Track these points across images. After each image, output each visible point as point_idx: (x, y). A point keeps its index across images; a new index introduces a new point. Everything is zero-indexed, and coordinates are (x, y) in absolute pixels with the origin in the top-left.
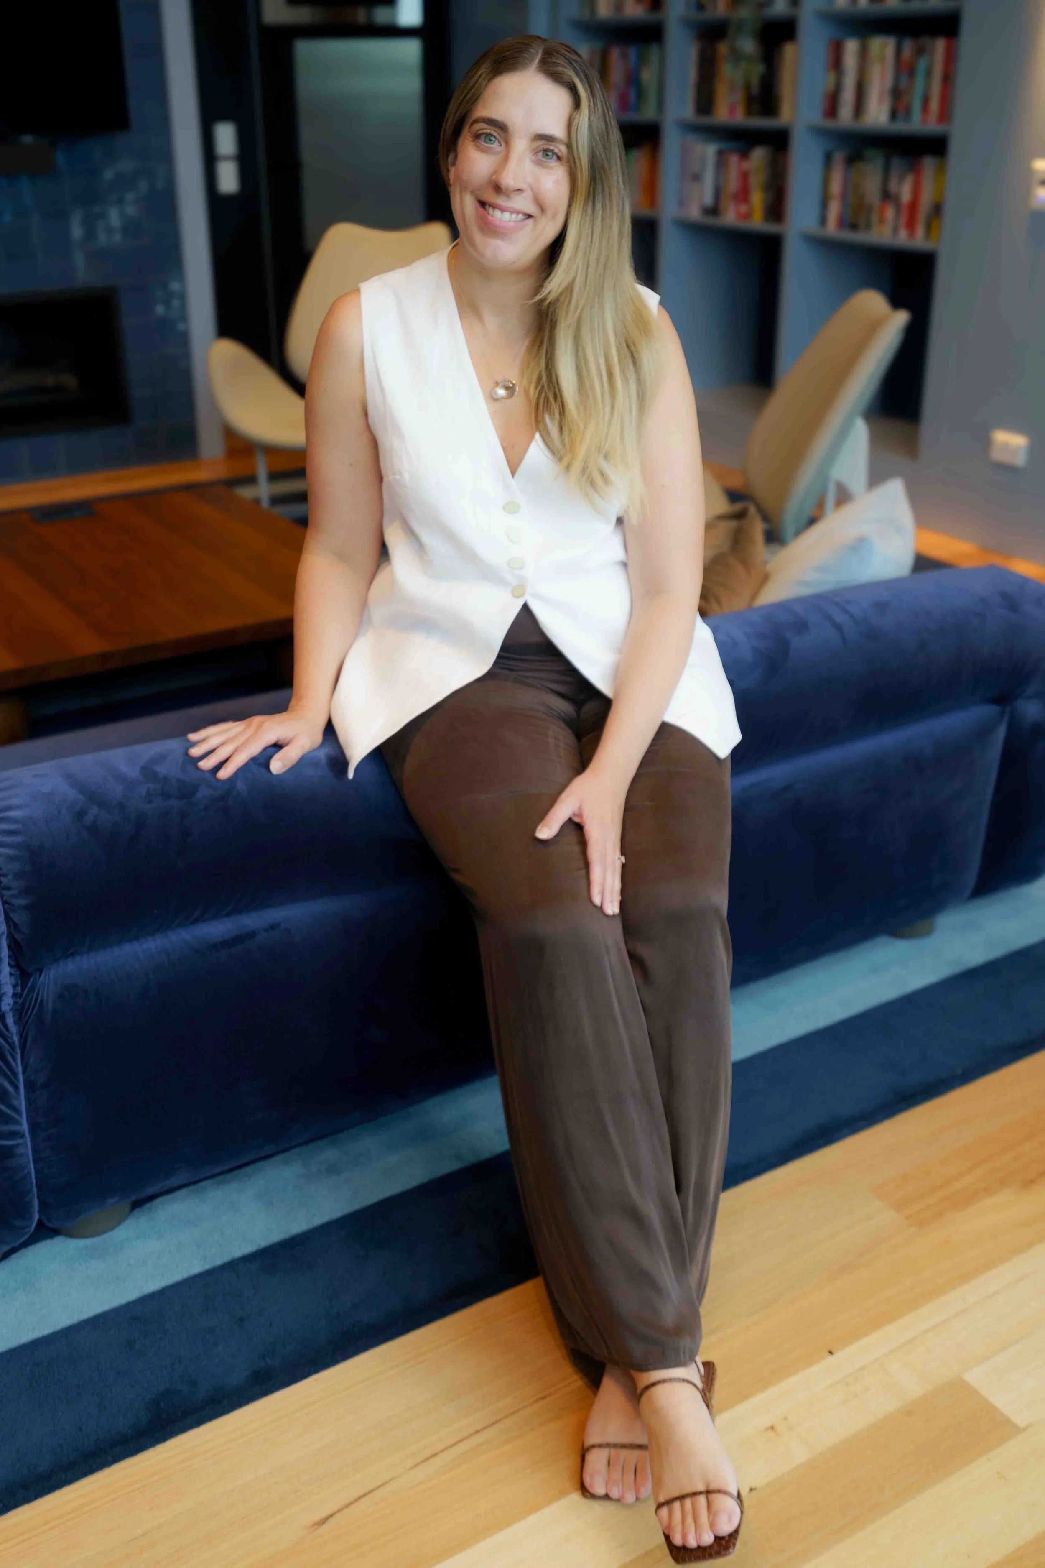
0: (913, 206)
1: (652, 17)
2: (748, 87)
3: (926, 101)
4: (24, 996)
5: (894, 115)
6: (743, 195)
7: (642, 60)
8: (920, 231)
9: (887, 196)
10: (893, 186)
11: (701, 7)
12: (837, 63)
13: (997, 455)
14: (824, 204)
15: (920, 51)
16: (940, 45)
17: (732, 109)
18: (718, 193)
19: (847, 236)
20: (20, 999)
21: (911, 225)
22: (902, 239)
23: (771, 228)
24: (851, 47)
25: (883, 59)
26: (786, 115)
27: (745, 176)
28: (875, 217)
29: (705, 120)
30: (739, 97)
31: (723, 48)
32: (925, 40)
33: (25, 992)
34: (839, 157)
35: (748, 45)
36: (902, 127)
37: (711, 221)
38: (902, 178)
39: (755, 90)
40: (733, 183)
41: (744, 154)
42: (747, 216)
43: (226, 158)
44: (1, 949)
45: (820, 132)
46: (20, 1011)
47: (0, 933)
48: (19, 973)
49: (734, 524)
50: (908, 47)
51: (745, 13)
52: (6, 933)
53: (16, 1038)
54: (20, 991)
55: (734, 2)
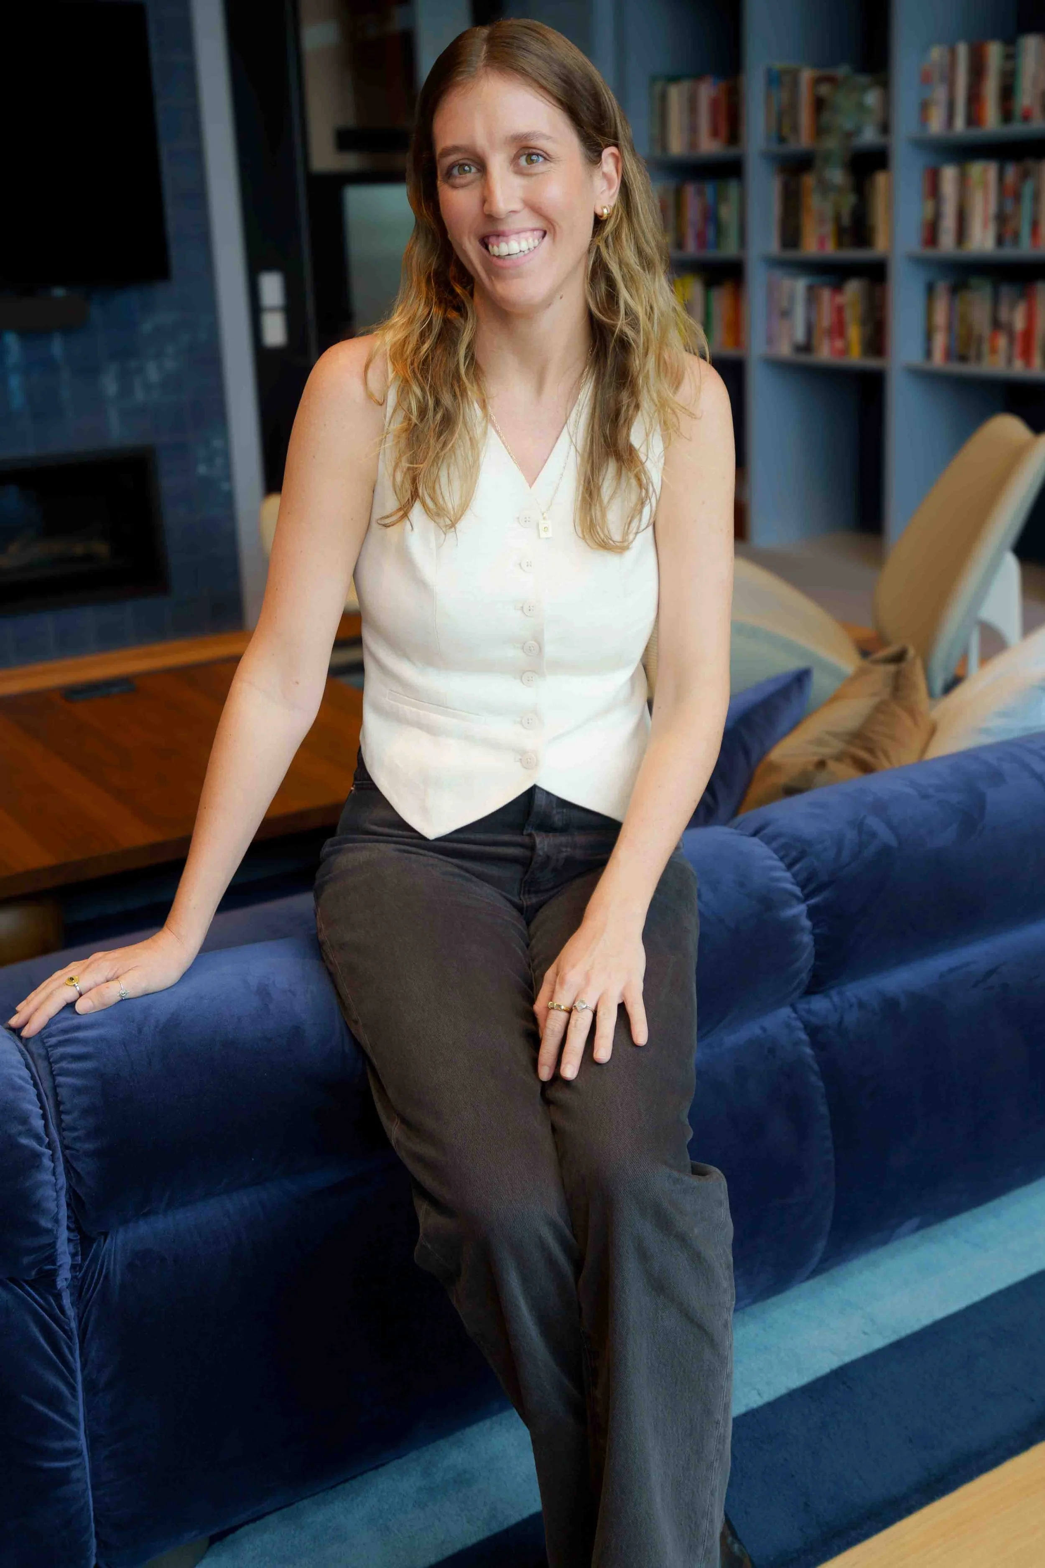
0: (1028, 335)
1: (732, 152)
2: (838, 218)
3: (1035, 226)
4: (84, 1268)
5: (1000, 241)
6: (839, 329)
7: (720, 197)
8: (1037, 361)
9: (997, 324)
10: (1004, 315)
11: (782, 140)
12: (934, 190)
14: (929, 337)
15: (1025, 175)
17: (822, 243)
18: (810, 330)
19: (956, 368)
20: (78, 1273)
21: (1027, 354)
22: (1017, 369)
23: (871, 363)
24: (949, 174)
25: (985, 186)
26: (881, 246)
27: (840, 310)
28: (986, 348)
29: (791, 254)
30: (829, 228)
31: (809, 181)
32: (1030, 163)
33: (86, 1263)
34: (942, 287)
35: (837, 176)
36: (1009, 253)
37: (803, 358)
38: (1012, 307)
39: (846, 221)
40: (826, 319)
41: (838, 288)
42: (845, 352)
43: (273, 309)
44: (58, 1209)
45: (919, 262)
46: (79, 1289)
47: (58, 1187)
48: (80, 1239)
49: (891, 668)
50: (1011, 172)
51: (831, 143)
52: (65, 1186)
53: (74, 1325)
54: (80, 1262)
55: (820, 131)
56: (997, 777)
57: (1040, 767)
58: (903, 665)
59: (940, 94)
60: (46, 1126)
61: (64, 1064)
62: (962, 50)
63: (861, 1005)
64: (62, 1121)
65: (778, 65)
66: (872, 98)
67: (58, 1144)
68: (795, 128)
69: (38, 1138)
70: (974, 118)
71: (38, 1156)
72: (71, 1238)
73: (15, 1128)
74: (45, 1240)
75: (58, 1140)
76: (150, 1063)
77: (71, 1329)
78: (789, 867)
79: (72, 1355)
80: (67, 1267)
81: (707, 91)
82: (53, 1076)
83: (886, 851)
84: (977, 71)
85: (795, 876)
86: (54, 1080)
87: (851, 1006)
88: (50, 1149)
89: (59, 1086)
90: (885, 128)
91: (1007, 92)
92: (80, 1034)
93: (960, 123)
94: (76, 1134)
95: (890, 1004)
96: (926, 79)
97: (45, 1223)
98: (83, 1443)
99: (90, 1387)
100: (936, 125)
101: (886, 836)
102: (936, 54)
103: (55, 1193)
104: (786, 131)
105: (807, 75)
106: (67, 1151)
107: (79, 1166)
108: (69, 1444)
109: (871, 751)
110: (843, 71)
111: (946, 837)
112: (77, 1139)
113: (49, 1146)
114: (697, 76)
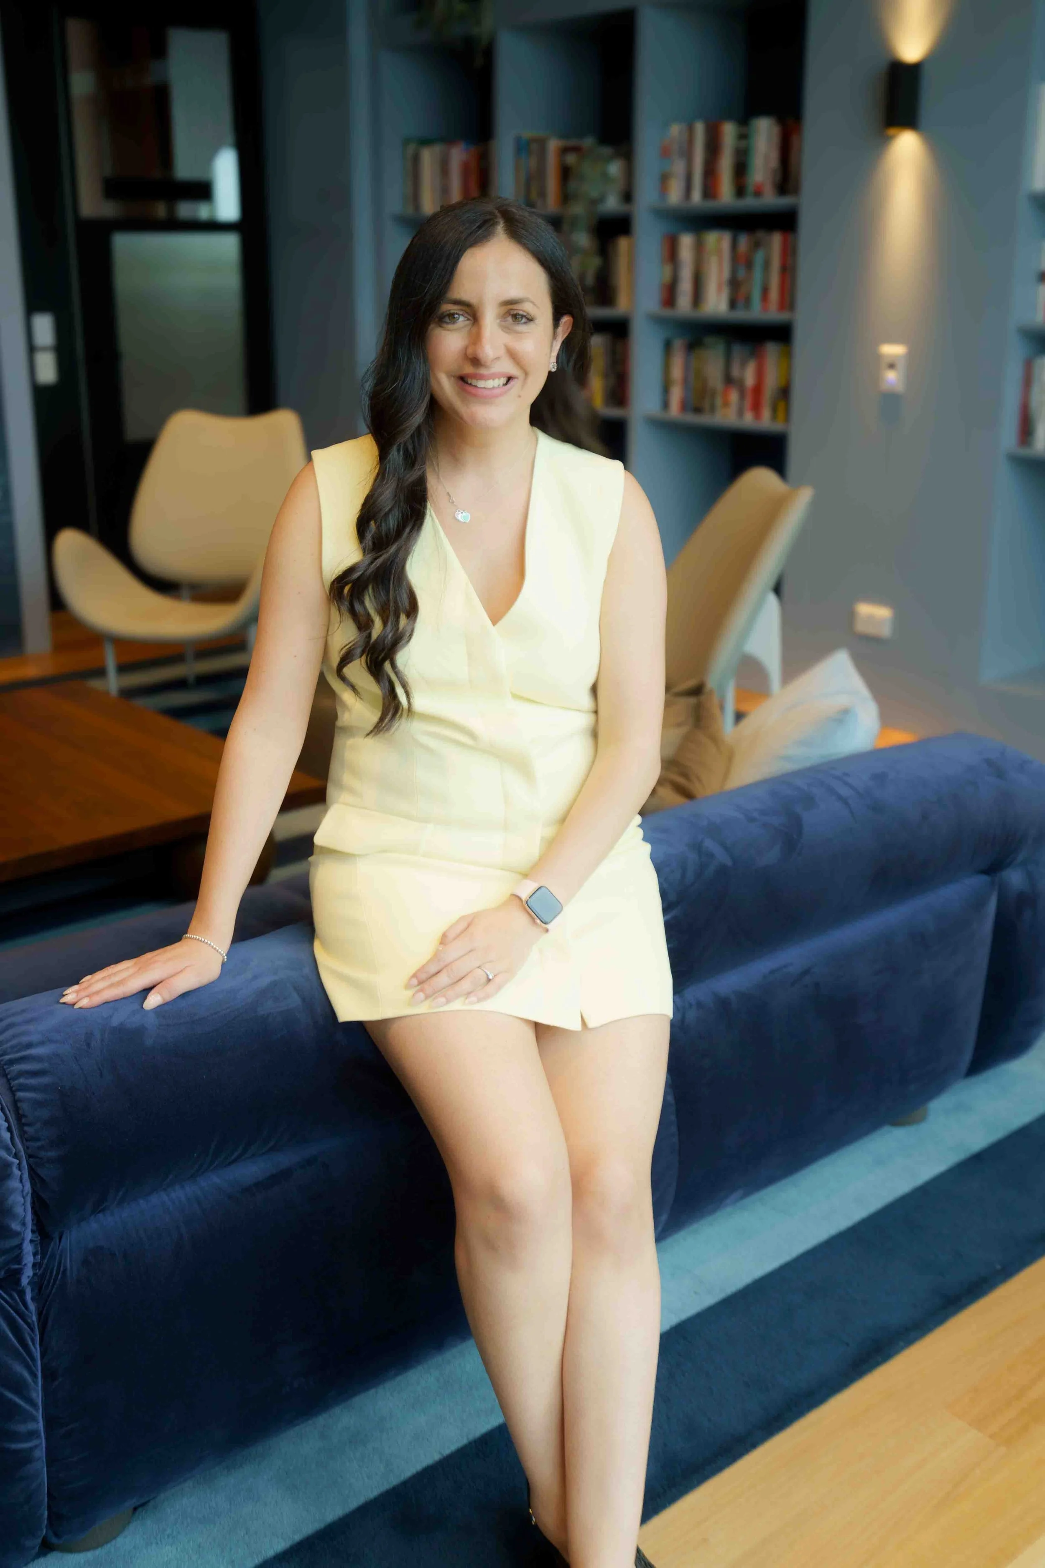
0: (758, 390)
3: (765, 291)
4: (44, 1266)
5: (733, 304)
8: (766, 413)
9: (729, 380)
10: (735, 372)
12: (672, 254)
13: (861, 627)
14: (666, 389)
15: (757, 245)
16: (776, 240)
19: (691, 418)
20: (39, 1270)
21: (756, 407)
22: (748, 421)
23: (614, 412)
24: (686, 241)
25: (719, 252)
26: (622, 306)
28: (719, 401)
32: (761, 234)
33: (46, 1261)
34: (678, 344)
35: (583, 239)
36: (741, 315)
38: (743, 364)
39: (590, 281)
43: (44, 349)
44: (25, 1213)
45: (658, 321)
46: (38, 1284)
47: (25, 1193)
48: (40, 1240)
49: (692, 700)
50: (744, 241)
51: (578, 209)
52: (30, 1192)
53: (34, 1318)
54: (39, 1261)
55: (566, 197)
56: (809, 801)
57: (844, 791)
58: (703, 698)
59: (678, 167)
60: (12, 1138)
61: (22, 1080)
62: (700, 129)
63: (700, 1005)
64: (25, 1132)
65: (528, 134)
66: (615, 168)
67: (23, 1153)
68: (542, 194)
69: (8, 1150)
70: (710, 190)
71: (8, 1165)
72: (33, 1239)
74: (14, 1242)
75: (22, 1149)
76: (101, 1075)
77: (33, 1322)
79: (34, 1344)
80: (30, 1265)
81: (458, 155)
82: (12, 1091)
83: (723, 870)
84: (713, 148)
86: (14, 1095)
87: (691, 1005)
88: (17, 1159)
89: (20, 1100)
90: (628, 196)
91: (741, 169)
92: (34, 1051)
93: (697, 196)
94: (39, 1144)
95: (723, 1004)
96: (665, 153)
97: (15, 1226)
98: (41, 1426)
99: (49, 1375)
100: (675, 196)
101: (722, 857)
102: (676, 130)
103: (23, 1200)
104: (534, 195)
105: (553, 145)
106: (31, 1159)
107: (42, 1172)
108: (31, 1426)
109: (686, 776)
110: (588, 142)
111: (771, 856)
112: (40, 1148)
113: (16, 1156)
114: (448, 140)
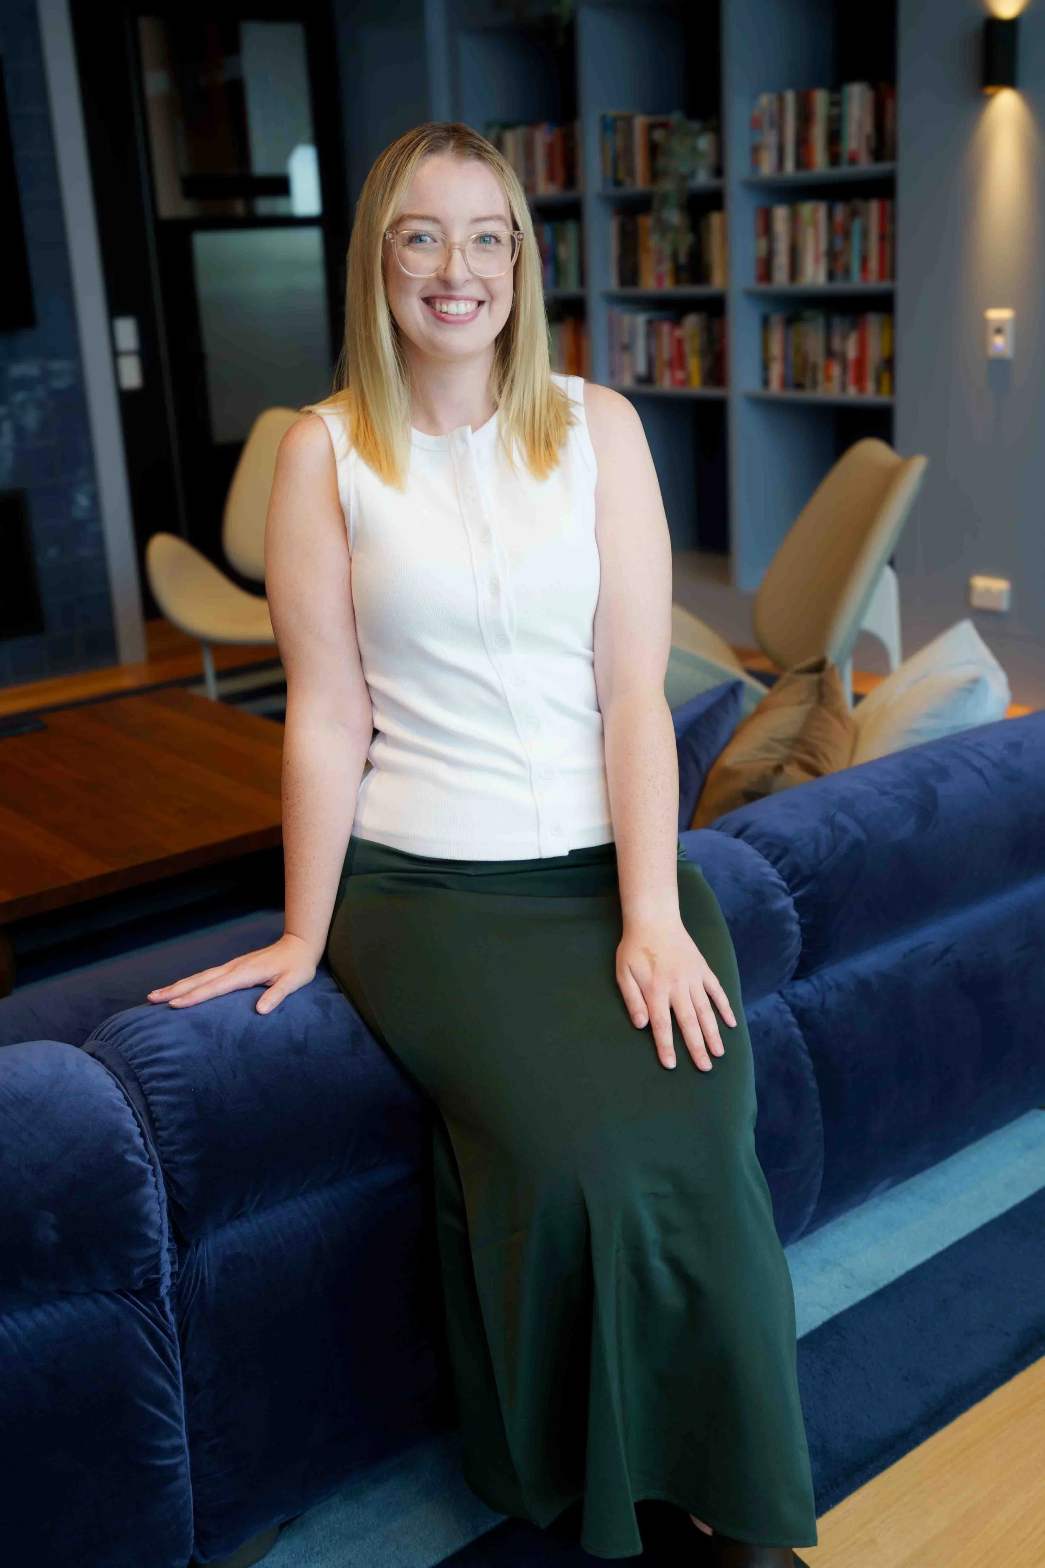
0: (860, 362)
1: (570, 195)
2: (675, 257)
3: (864, 261)
4: (181, 1276)
5: (831, 275)
6: (678, 361)
7: (558, 238)
8: (870, 386)
9: (830, 354)
10: (837, 344)
11: (618, 183)
12: (767, 228)
13: (977, 601)
14: (766, 367)
15: (854, 214)
16: (874, 207)
17: (660, 279)
18: (650, 362)
19: (793, 395)
20: (177, 1279)
21: (860, 381)
22: (852, 394)
23: (713, 392)
25: (815, 223)
26: (717, 282)
27: (680, 343)
28: (820, 376)
29: (630, 291)
30: (667, 267)
31: (646, 222)
32: (858, 203)
33: (183, 1270)
34: (776, 320)
35: (674, 217)
36: (840, 286)
37: (646, 389)
38: (845, 337)
39: (683, 259)
40: (666, 351)
41: (677, 321)
42: (684, 382)
43: (128, 353)
44: (162, 1220)
45: (753, 296)
46: (177, 1293)
47: (160, 1200)
48: (177, 1247)
49: (815, 677)
50: (840, 212)
51: (667, 186)
52: (166, 1199)
53: (175, 1330)
54: (177, 1270)
55: (654, 175)
56: (942, 773)
57: (978, 762)
58: (824, 674)
59: (770, 138)
60: (145, 1144)
61: (154, 1084)
62: (790, 97)
63: (839, 987)
64: (159, 1137)
65: (612, 112)
66: (704, 143)
67: (157, 1159)
68: (631, 172)
69: (141, 1155)
70: (803, 160)
71: (143, 1171)
72: (170, 1247)
73: (122, 1146)
74: (152, 1251)
75: (156, 1156)
76: (235, 1076)
77: (173, 1333)
78: (774, 864)
79: (176, 1359)
80: (168, 1275)
81: (542, 137)
82: (144, 1095)
83: (857, 844)
84: (805, 117)
85: (780, 872)
86: (146, 1100)
87: (830, 988)
88: (151, 1165)
89: (152, 1104)
90: (719, 171)
91: (834, 137)
92: (165, 1054)
93: (790, 166)
94: (174, 1148)
95: (863, 985)
96: (756, 124)
97: (152, 1235)
98: (185, 1440)
99: (191, 1388)
100: (767, 167)
101: (855, 831)
102: (765, 100)
103: (159, 1207)
104: (621, 174)
105: (640, 122)
106: (166, 1165)
107: (179, 1177)
108: (175, 1441)
109: (812, 754)
110: (676, 117)
111: (907, 829)
112: (175, 1152)
113: (150, 1162)
114: (531, 121)
